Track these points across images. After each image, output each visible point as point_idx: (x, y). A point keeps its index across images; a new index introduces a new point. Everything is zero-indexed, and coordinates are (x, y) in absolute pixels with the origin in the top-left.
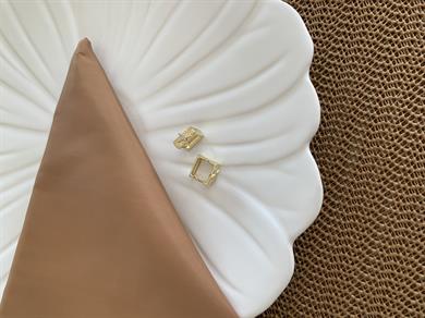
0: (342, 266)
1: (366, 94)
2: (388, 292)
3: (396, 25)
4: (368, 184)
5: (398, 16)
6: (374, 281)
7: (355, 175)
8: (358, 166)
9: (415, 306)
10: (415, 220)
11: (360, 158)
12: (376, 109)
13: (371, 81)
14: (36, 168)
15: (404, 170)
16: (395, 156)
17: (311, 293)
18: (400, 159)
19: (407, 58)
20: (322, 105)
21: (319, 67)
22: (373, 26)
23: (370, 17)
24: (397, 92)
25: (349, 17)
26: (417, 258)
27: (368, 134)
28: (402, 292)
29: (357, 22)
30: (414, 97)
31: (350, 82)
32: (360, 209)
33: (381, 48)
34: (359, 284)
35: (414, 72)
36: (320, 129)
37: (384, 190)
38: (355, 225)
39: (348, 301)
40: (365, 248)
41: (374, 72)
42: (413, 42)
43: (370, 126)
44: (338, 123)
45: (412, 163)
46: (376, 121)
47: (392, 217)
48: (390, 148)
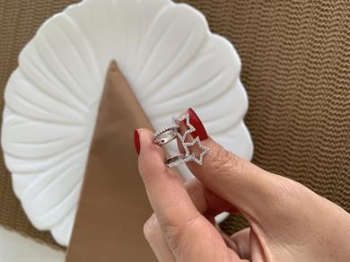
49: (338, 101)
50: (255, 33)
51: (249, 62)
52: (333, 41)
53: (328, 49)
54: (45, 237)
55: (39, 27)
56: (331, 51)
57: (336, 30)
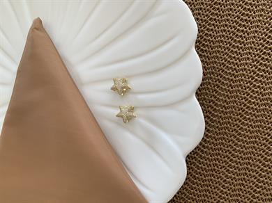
0: (214, 170)
1: (229, 59)
2: (243, 184)
3: (247, 15)
4: (231, 117)
5: (249, 9)
6: (234, 178)
7: (222, 112)
8: (224, 106)
9: (259, 192)
10: (259, 139)
11: (226, 101)
12: (235, 69)
13: (232, 51)
15: (252, 108)
16: (247, 99)
17: (195, 188)
18: (250, 101)
19: (255, 37)
21: (199, 41)
22: (233, 15)
23: (231, 9)
24: (248, 58)
25: (218, 9)
26: (260, 163)
27: (230, 85)
28: (251, 184)
29: (223, 12)
30: (258, 62)
31: (219, 52)
32: (226, 133)
33: (238, 30)
34: (225, 180)
35: (259, 46)
37: (240, 121)
38: (222, 144)
39: (218, 192)
40: (229, 158)
41: (234, 46)
42: (258, 26)
43: (232, 80)
44: (211, 78)
45: (258, 104)
46: (235, 77)
47: (245, 138)
48: (244, 94)
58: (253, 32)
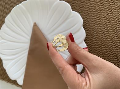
1: (95, 29)
5: (100, 12)
11: (95, 42)
12: (97, 32)
14: (28, 50)
16: (102, 41)
20: (86, 32)
22: (95, 15)
24: (101, 28)
25: (90, 13)
30: (105, 29)
31: (91, 27)
33: (97, 19)
35: (104, 24)
36: (86, 37)
41: (96, 24)
43: (96, 35)
49: (117, 34)
50: (88, 11)
51: (85, 21)
52: (115, 13)
53: (113, 16)
54: (15, 82)
55: (12, 9)
56: (114, 17)
57: (116, 9)
58: (102, 19)
